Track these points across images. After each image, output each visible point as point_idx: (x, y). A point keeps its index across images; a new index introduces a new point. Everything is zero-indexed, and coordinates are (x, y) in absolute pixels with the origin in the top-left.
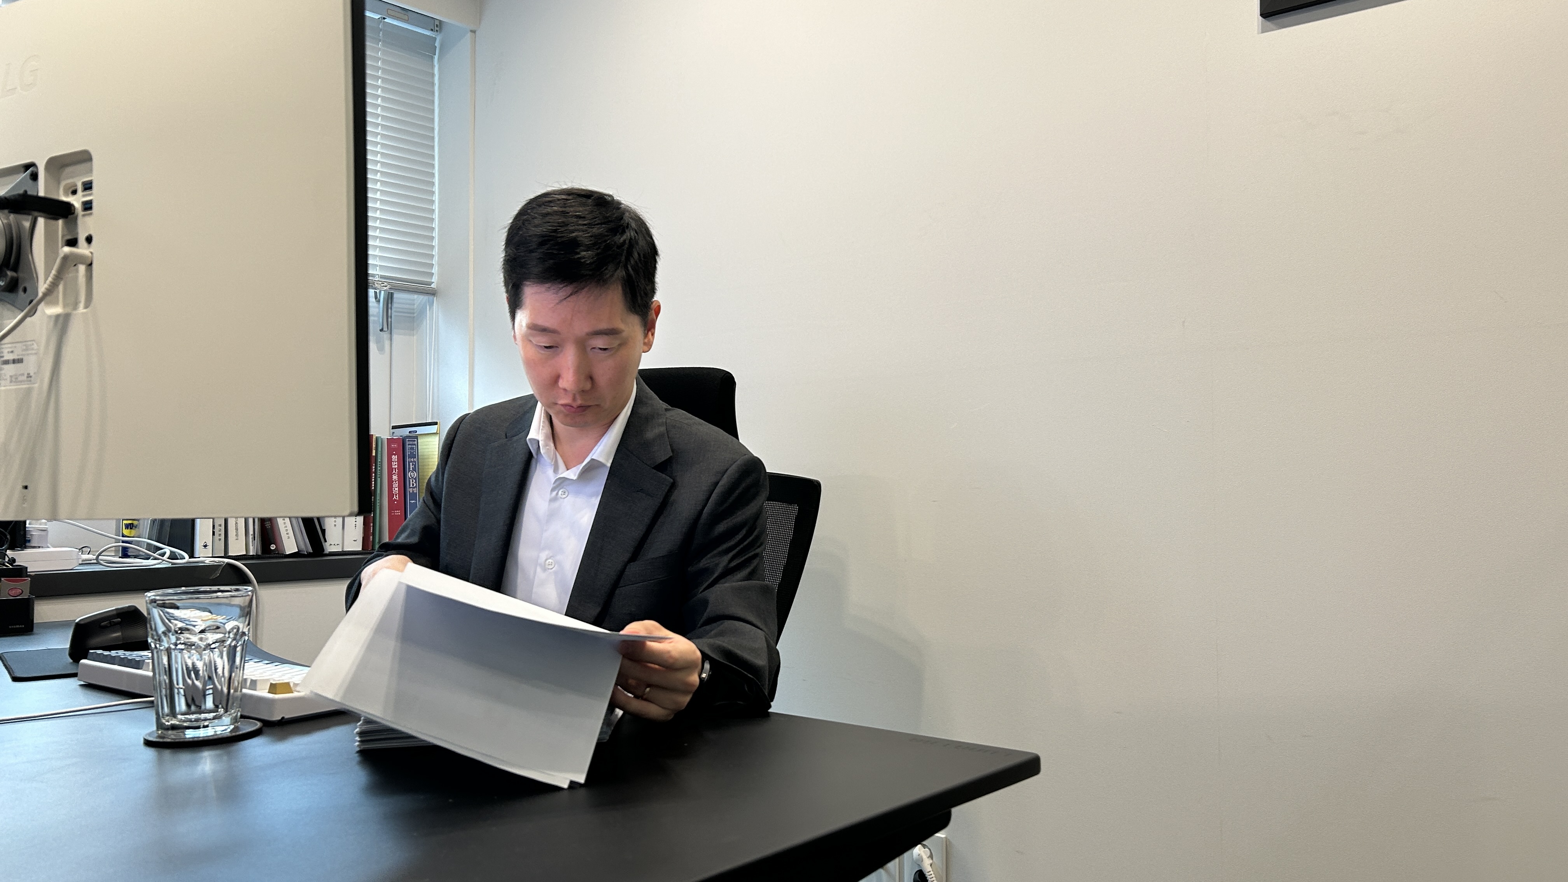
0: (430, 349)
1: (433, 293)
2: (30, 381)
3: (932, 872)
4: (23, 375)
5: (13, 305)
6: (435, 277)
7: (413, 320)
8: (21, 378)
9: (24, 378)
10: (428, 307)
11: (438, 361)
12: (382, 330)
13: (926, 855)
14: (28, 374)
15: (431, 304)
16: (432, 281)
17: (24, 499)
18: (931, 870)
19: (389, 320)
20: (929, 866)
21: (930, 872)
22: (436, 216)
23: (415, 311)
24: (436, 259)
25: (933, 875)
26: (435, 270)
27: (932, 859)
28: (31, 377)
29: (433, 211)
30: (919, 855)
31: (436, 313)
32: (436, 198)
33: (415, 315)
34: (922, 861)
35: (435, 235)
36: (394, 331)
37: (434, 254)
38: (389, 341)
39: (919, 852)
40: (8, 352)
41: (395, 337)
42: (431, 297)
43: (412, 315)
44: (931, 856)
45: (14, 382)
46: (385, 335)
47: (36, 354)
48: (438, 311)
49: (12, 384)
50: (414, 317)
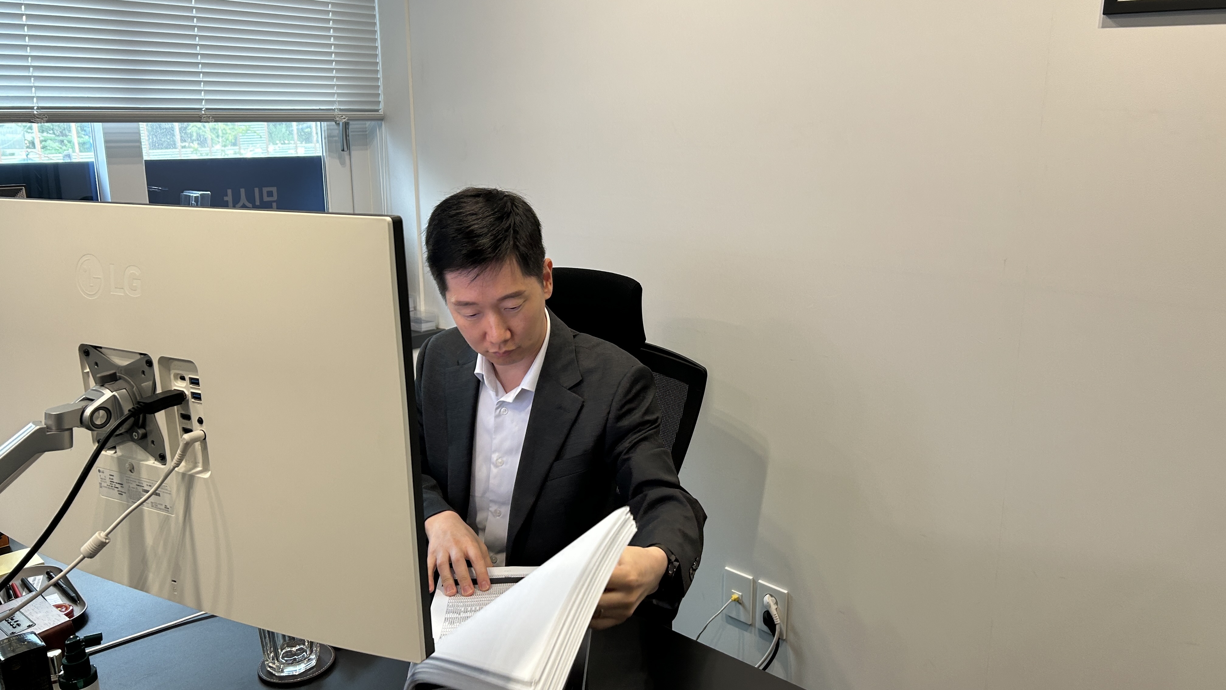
0: (382, 167)
1: (381, 119)
2: (168, 511)
3: (777, 615)
4: (162, 505)
5: (146, 450)
6: (382, 104)
7: (366, 138)
8: (159, 506)
9: (163, 507)
10: (378, 130)
11: (389, 174)
12: (343, 150)
13: (773, 602)
14: (165, 506)
15: (380, 126)
16: (380, 108)
17: (174, 590)
18: (776, 613)
19: (348, 138)
20: (775, 610)
21: (775, 615)
22: (379, 52)
23: (367, 129)
24: (381, 88)
25: (778, 617)
26: (381, 98)
27: (777, 604)
28: (168, 508)
29: (377, 47)
30: (768, 603)
31: (384, 133)
32: (378, 36)
33: (367, 133)
34: (770, 607)
35: (380, 69)
36: (352, 148)
37: (379, 84)
38: (349, 156)
39: (768, 601)
40: (147, 485)
41: (353, 153)
42: (379, 122)
43: (363, 133)
44: (777, 603)
45: (155, 507)
46: (346, 153)
47: (170, 494)
48: (386, 133)
49: (153, 508)
50: (366, 135)
